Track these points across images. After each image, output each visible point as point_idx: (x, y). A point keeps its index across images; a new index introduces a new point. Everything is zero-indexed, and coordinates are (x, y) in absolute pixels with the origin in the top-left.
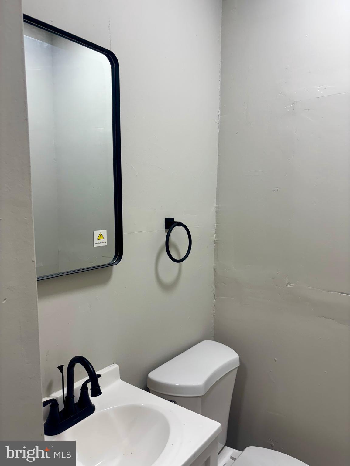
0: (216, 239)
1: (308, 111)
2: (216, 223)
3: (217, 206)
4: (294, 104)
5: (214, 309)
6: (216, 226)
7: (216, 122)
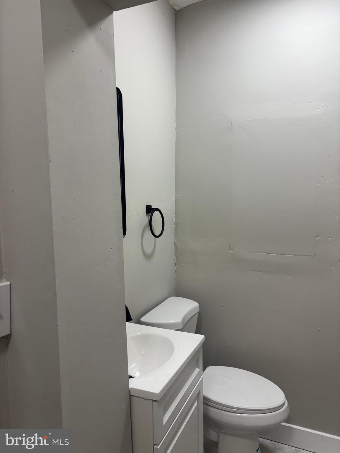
0: (175, 222)
1: (241, 129)
2: (175, 209)
3: (176, 196)
4: (231, 123)
5: (175, 274)
6: (176, 211)
7: (174, 133)
